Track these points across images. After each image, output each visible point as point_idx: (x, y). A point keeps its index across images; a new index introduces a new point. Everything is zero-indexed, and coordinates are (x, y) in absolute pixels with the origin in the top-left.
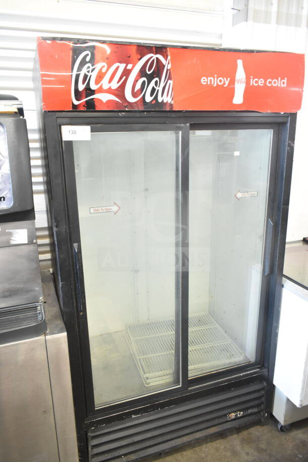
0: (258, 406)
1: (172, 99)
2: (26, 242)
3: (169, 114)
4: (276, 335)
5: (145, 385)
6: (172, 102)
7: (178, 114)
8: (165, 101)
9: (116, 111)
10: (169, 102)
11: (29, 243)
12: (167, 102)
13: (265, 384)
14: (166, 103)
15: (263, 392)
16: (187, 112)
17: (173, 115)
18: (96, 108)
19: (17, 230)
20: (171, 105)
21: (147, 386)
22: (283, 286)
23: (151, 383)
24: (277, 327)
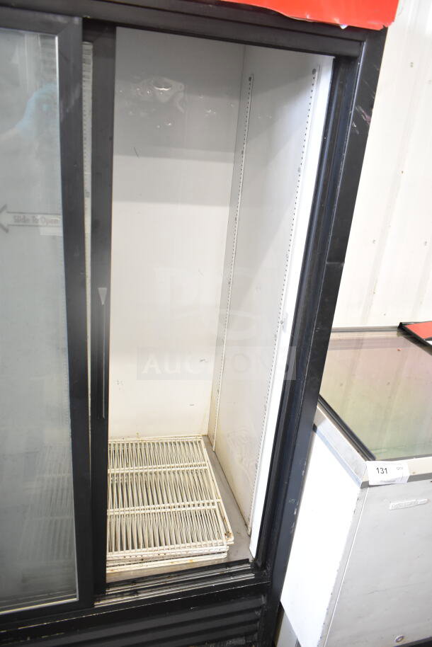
0: (246, 635)
4: (294, 519)
13: (263, 600)
15: (258, 613)
22: (315, 428)
24: (296, 506)
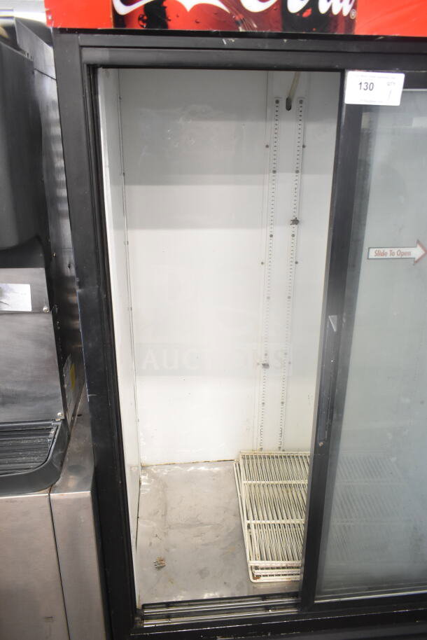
1: (354, 7)
2: (29, 309)
3: (341, 46)
5: (251, 578)
6: (353, 15)
7: (365, 46)
8: (335, 12)
9: (216, 35)
10: (345, 13)
11: (36, 311)
12: (341, 11)
14: (337, 15)
16: (387, 39)
17: (353, 47)
18: (170, 23)
19: (11, 285)
20: (349, 21)
21: (255, 581)
23: (262, 578)
